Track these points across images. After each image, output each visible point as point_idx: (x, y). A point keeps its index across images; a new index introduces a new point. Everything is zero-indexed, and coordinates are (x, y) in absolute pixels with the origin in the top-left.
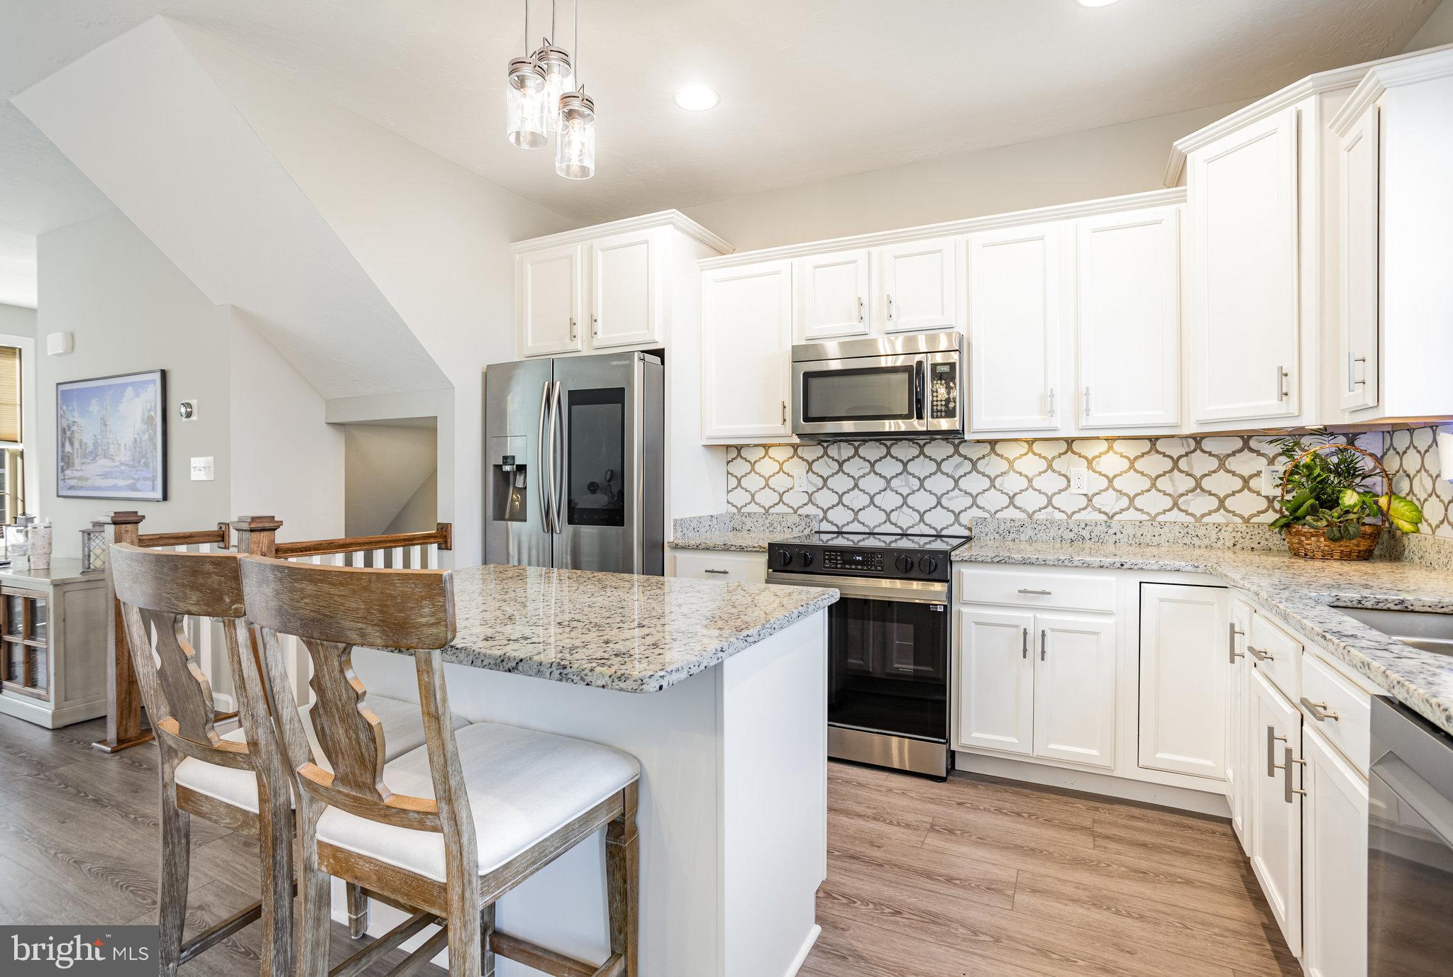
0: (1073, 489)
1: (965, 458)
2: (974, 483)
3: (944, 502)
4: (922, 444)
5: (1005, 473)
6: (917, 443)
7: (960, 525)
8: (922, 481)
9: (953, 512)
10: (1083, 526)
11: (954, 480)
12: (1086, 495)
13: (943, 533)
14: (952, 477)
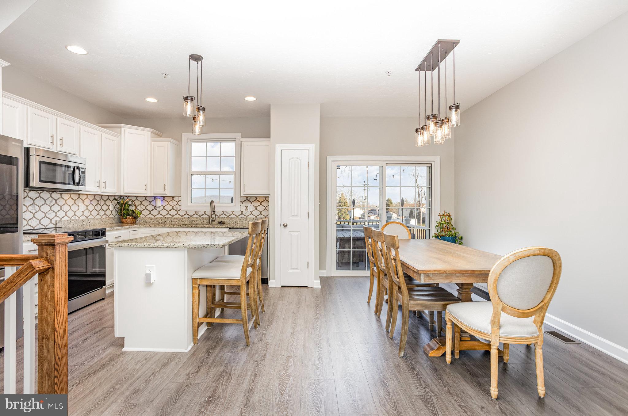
0: (80, 210)
1: (53, 199)
2: (56, 208)
3: (47, 215)
4: (40, 193)
5: (64, 204)
6: (38, 192)
7: (52, 223)
8: (40, 207)
9: (50, 219)
10: (83, 221)
11: (50, 207)
12: (82, 211)
13: (47, 227)
14: (49, 206)
